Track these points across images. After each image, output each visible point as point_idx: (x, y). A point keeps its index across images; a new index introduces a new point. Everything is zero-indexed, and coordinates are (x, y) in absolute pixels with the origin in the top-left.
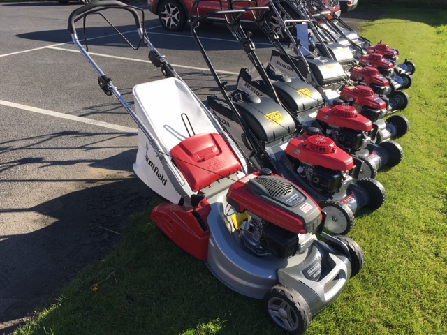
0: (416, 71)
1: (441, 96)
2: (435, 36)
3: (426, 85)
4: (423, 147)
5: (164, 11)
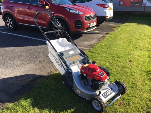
5: (6, 20)
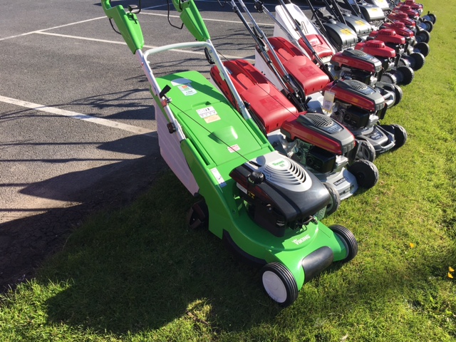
0: (437, 21)
3: (444, 31)
4: (439, 64)
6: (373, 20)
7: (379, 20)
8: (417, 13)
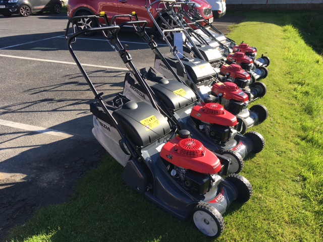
0: (271, 63)
1: (290, 83)
2: (282, 34)
3: (278, 74)
4: (280, 131)
5: (80, 21)
6: (202, 80)
7: (208, 78)
8: (251, 60)
